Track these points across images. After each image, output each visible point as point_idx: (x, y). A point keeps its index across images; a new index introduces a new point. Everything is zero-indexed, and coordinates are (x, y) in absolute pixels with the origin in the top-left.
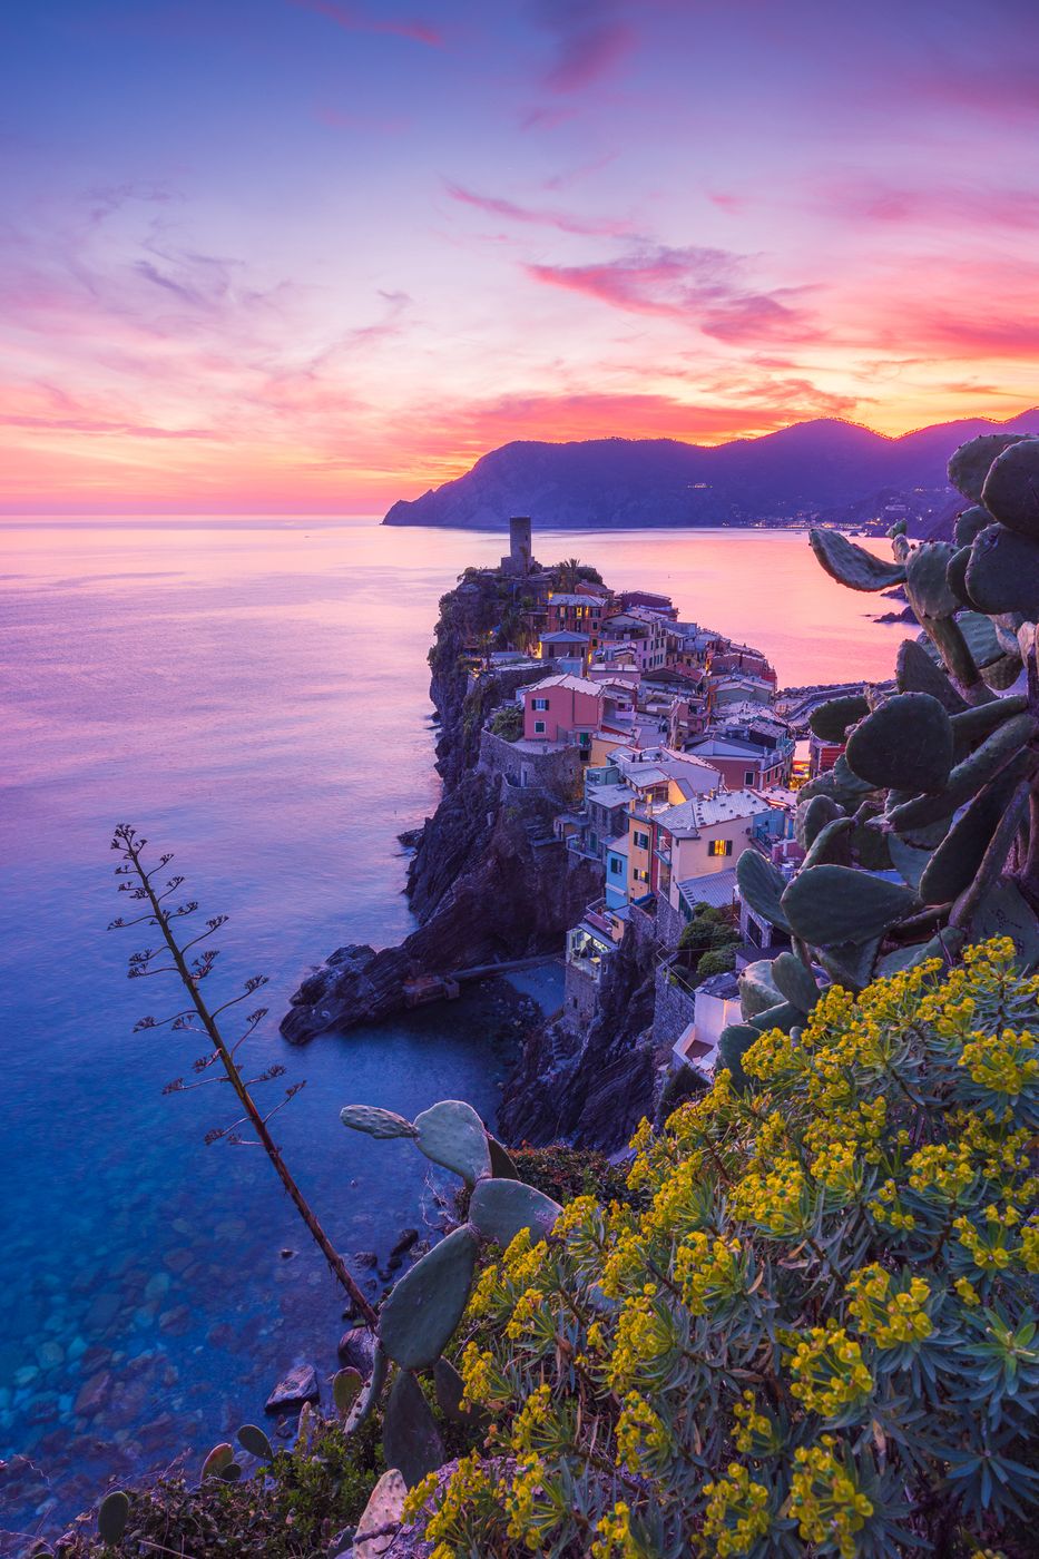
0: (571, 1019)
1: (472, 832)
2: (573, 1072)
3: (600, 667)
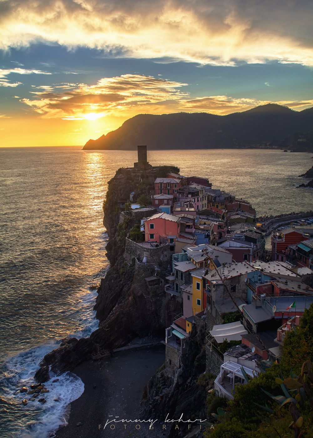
0: (168, 369)
1: (122, 284)
2: (170, 395)
3: (179, 209)
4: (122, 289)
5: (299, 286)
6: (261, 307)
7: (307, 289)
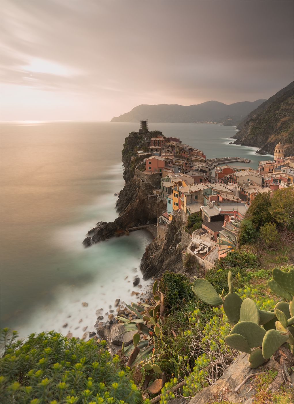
0: (159, 241)
1: (133, 193)
2: (160, 255)
3: (164, 154)
4: (132, 196)
5: (233, 197)
6: (212, 208)
7: (238, 199)
